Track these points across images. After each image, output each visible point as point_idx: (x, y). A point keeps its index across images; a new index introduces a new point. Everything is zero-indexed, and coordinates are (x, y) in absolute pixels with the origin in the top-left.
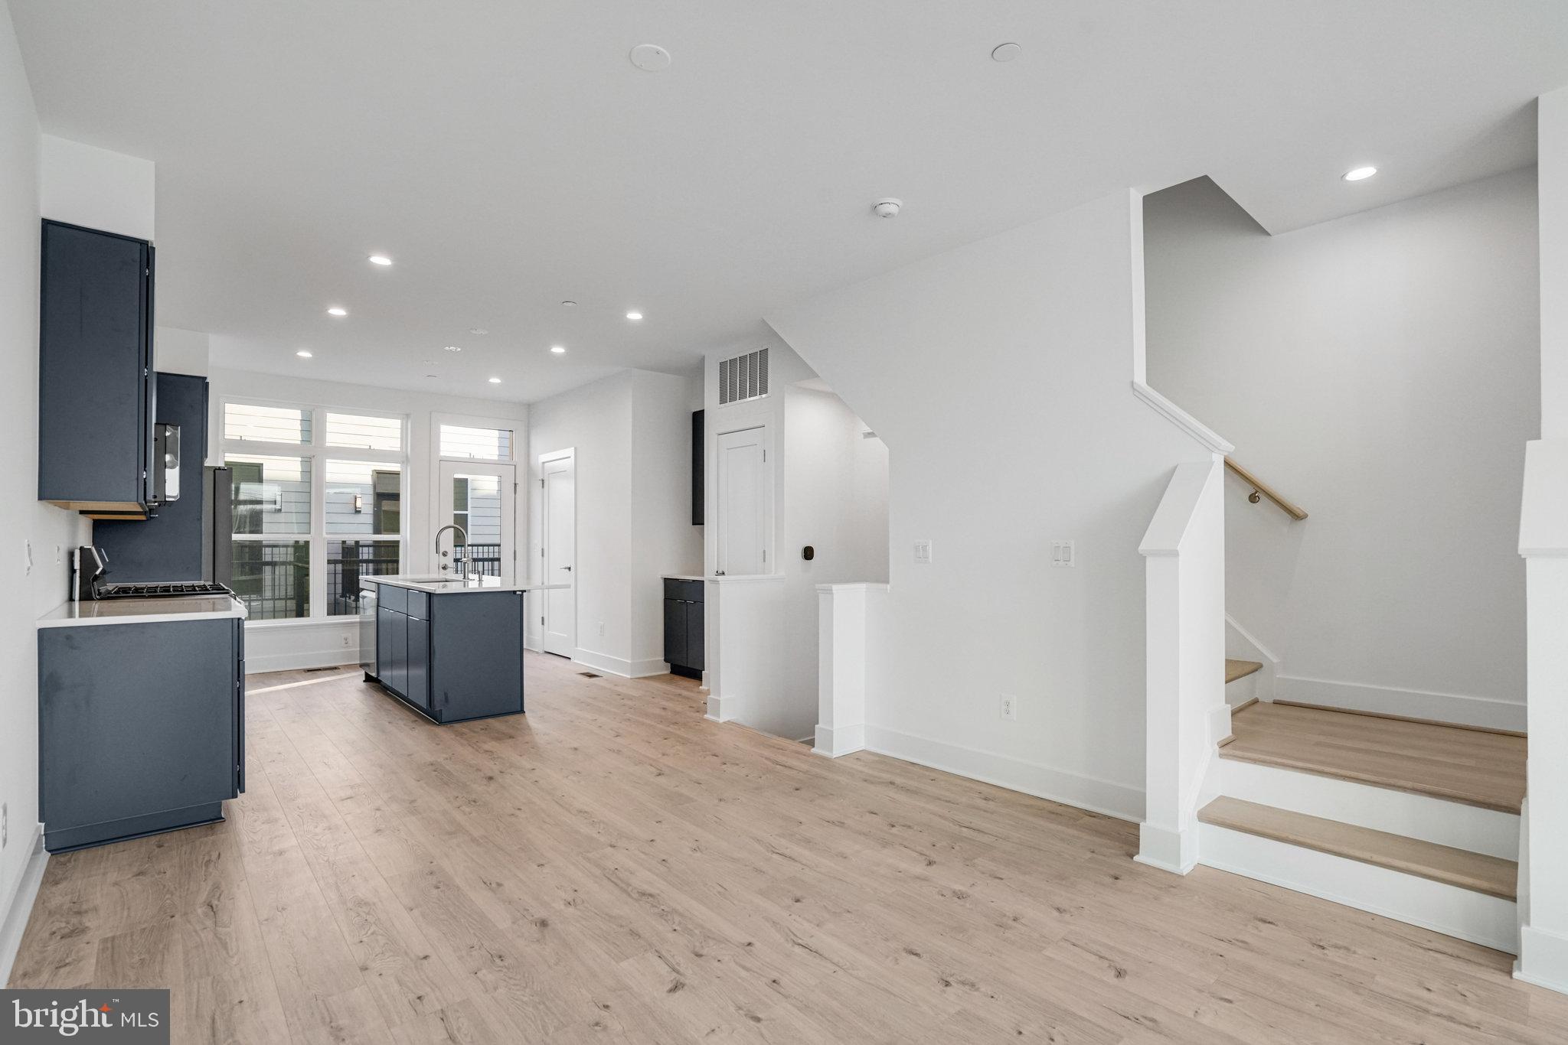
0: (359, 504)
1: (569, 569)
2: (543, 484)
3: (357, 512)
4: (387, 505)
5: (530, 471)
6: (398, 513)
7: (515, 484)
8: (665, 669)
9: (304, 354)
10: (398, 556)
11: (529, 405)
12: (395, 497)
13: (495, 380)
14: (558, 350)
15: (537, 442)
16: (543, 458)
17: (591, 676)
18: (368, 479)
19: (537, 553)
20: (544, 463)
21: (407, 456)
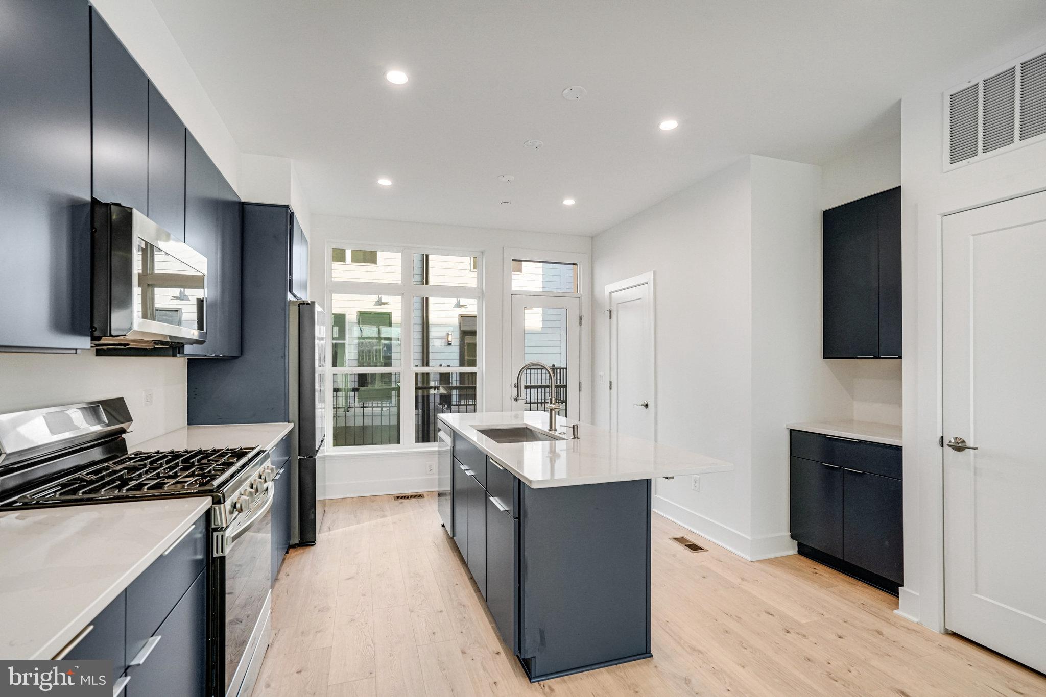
0: (450, 339)
1: (647, 406)
2: (610, 315)
3: (449, 344)
4: (468, 340)
5: (594, 303)
6: (475, 345)
7: (580, 318)
8: (791, 548)
10: (475, 384)
11: (592, 238)
12: (473, 333)
13: (569, 202)
15: (601, 274)
16: (609, 288)
17: (694, 547)
18: (456, 321)
19: (603, 386)
20: (611, 293)
21: (483, 291)
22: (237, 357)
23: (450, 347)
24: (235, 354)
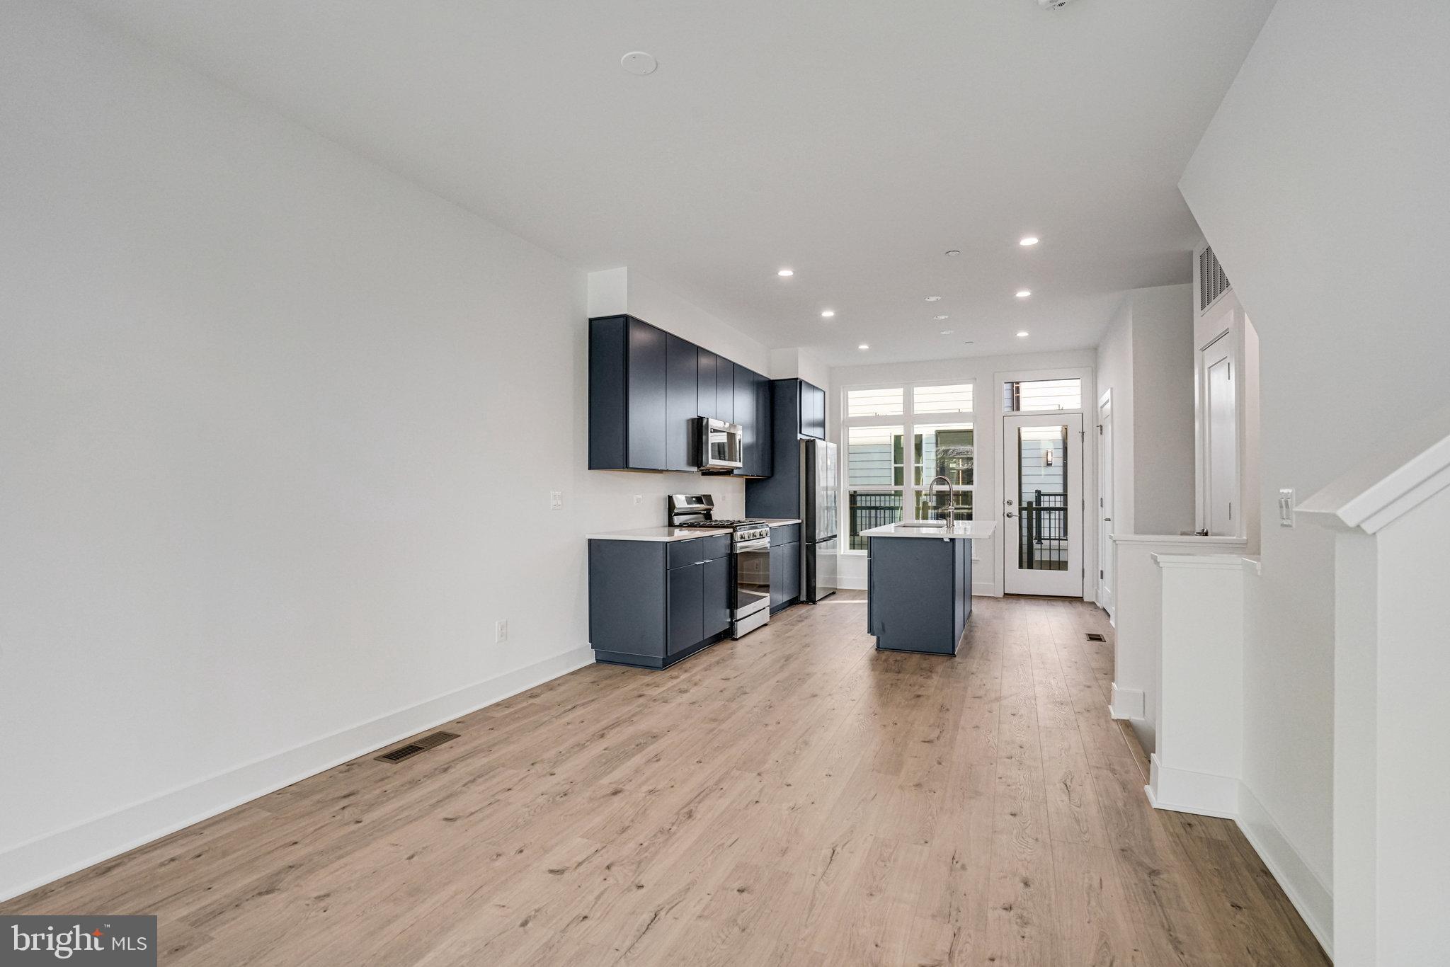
0: (1050, 459)
2: (1101, 430)
3: (1049, 465)
9: (864, 347)
13: (1023, 334)
14: (1023, 294)
22: (769, 478)
23: (1050, 468)
24: (769, 475)
